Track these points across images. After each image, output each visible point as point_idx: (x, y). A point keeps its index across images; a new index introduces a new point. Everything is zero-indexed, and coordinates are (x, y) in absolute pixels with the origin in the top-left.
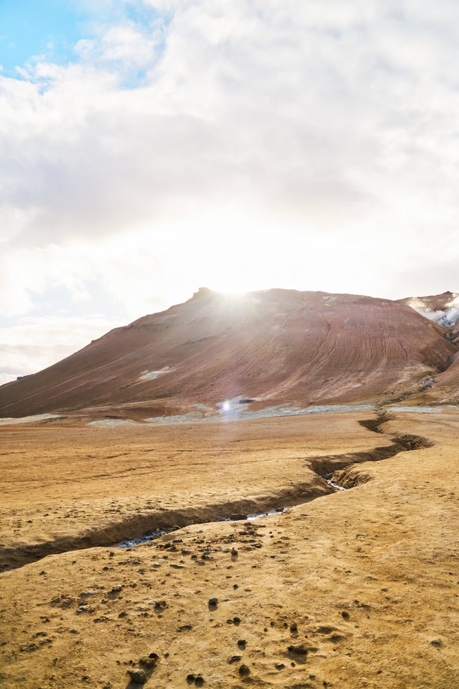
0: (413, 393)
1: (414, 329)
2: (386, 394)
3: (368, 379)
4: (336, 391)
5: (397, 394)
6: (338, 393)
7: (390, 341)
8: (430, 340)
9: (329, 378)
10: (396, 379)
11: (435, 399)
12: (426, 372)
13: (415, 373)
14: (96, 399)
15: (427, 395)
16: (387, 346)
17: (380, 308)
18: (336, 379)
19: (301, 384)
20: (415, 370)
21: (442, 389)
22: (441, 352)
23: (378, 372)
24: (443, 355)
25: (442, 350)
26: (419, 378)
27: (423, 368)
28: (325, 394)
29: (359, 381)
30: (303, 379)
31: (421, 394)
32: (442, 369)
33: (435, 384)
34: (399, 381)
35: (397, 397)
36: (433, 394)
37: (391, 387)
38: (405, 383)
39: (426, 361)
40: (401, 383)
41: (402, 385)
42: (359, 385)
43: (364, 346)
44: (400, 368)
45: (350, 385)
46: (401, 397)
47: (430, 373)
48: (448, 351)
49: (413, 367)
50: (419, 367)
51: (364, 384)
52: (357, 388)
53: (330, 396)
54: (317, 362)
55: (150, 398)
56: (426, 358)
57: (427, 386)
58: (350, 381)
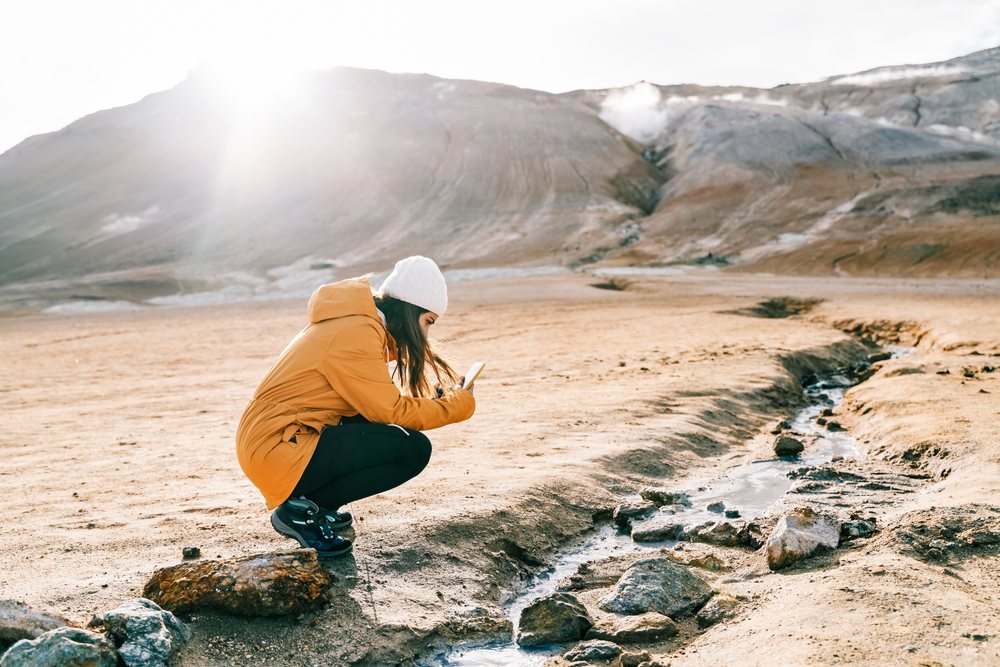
0: (612, 249)
1: (595, 142)
2: (567, 250)
3: (528, 227)
4: (479, 247)
5: (587, 250)
6: (483, 250)
7: (556, 163)
8: (622, 162)
9: (462, 225)
10: (576, 226)
11: (653, 257)
12: (625, 214)
13: (607, 217)
14: (21, 269)
15: (639, 251)
16: (553, 171)
17: (533, 106)
18: (472, 227)
19: (413, 235)
20: (605, 211)
21: (659, 242)
22: (641, 183)
23: (544, 214)
24: (645, 188)
25: (641, 179)
26: (616, 223)
27: (618, 209)
28: (461, 251)
29: (514, 229)
30: (416, 227)
31: (626, 250)
32: (648, 210)
33: (645, 234)
34: (584, 229)
35: (587, 255)
36: (648, 249)
37: (573, 239)
38: (594, 233)
39: (621, 197)
40: (587, 233)
41: (589, 236)
42: (514, 237)
43: (513, 171)
44: (580, 208)
45: (499, 236)
46: (595, 255)
47: (630, 217)
48: (651, 181)
49: (602, 207)
50: (611, 207)
51: (524, 235)
52: (513, 242)
53: (469, 256)
54: (436, 197)
55: (133, 264)
56: (619, 190)
57: (631, 237)
58: (498, 230)
